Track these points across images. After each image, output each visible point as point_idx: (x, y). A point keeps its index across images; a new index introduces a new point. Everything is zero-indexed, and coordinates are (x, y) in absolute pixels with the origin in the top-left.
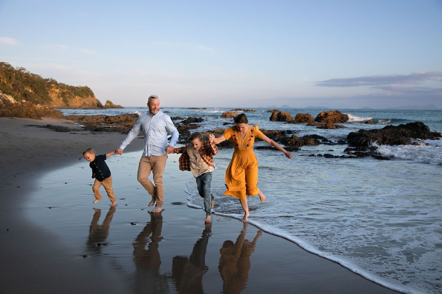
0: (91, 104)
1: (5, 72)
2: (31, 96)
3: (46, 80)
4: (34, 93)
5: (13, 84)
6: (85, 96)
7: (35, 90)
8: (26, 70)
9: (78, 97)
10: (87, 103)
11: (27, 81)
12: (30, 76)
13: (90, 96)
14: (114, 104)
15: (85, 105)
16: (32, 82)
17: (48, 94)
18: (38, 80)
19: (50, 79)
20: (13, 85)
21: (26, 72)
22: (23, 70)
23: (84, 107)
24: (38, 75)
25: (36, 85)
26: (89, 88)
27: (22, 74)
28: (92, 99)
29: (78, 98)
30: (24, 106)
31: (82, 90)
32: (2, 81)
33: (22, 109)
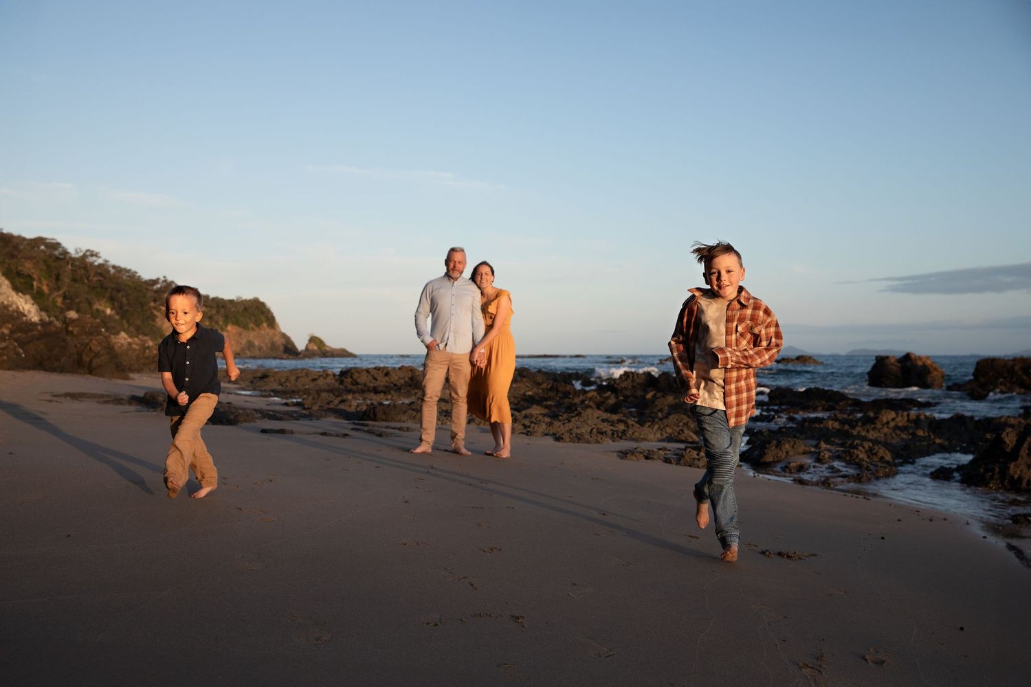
0: (266, 345)
1: (45, 262)
2: (108, 325)
3: (151, 283)
4: (117, 317)
5: (65, 293)
6: (251, 325)
7: (120, 309)
8: (100, 257)
9: (235, 327)
10: (257, 343)
11: (102, 287)
12: (109, 271)
13: (265, 325)
14: (328, 347)
15: (252, 350)
16: (113, 289)
17: (154, 320)
18: (130, 283)
19: (162, 279)
20: (65, 298)
21: (100, 261)
22: (92, 255)
23: (249, 353)
24: (130, 270)
25: (123, 296)
26: (263, 304)
27: (88, 266)
28: (271, 332)
29: (234, 331)
30: (72, 332)
31: (246, 309)
32: (35, 287)
33: (64, 340)
